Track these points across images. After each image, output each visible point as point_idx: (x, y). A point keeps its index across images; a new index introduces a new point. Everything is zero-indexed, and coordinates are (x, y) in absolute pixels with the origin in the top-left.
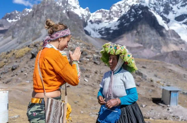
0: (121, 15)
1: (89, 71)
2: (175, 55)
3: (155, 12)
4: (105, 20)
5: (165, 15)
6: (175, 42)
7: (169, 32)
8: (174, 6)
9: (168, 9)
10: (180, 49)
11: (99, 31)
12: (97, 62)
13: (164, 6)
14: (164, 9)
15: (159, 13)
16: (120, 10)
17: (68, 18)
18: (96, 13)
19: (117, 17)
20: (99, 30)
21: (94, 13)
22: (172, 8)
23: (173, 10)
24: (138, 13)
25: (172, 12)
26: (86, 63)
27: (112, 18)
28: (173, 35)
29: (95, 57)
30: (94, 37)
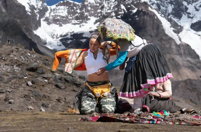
0: (101, 13)
1: (47, 98)
2: (189, 87)
3: (159, 13)
4: (73, 19)
5: (175, 20)
6: (190, 65)
7: (182, 48)
8: (190, 5)
9: (180, 10)
10: (197, 77)
11: (60, 38)
12: (60, 84)
13: (174, 5)
14: (173, 9)
15: (165, 14)
16: (100, 4)
17: (4, 10)
18: (57, 6)
19: (95, 17)
20: (61, 36)
21: (54, 7)
22: (187, 9)
23: (188, 11)
24: (131, 12)
25: (187, 15)
26: (43, 86)
27: (87, 16)
28: (187, 52)
29: (57, 77)
30: (51, 48)
